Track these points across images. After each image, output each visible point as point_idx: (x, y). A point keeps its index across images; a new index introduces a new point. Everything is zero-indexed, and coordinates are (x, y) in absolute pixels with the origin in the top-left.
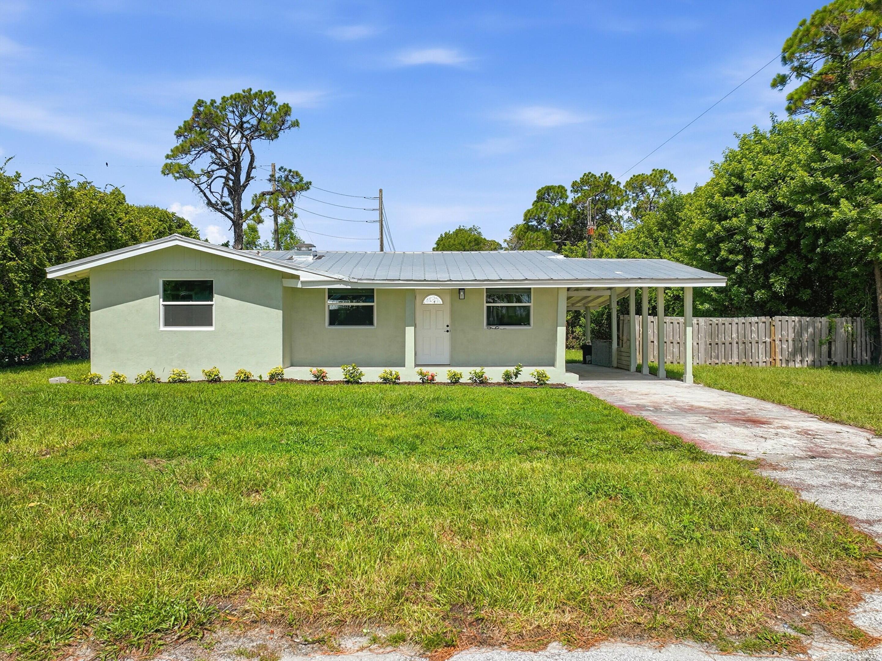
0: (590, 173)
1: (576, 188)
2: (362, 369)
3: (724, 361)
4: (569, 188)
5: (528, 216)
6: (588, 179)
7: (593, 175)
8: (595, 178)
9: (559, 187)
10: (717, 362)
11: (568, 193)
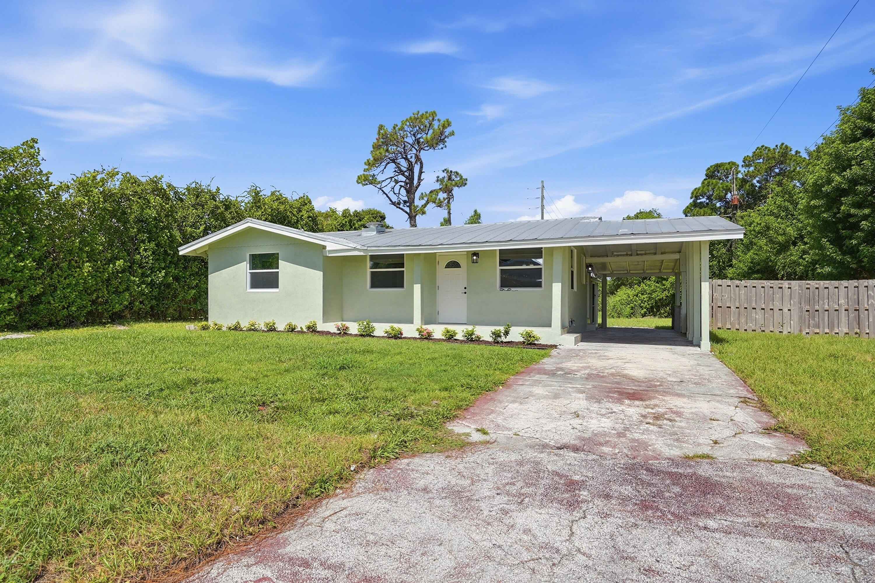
0: (763, 146)
1: (747, 162)
2: (375, 325)
3: (827, 330)
4: (740, 163)
5: (696, 194)
6: (761, 152)
7: (766, 148)
8: (769, 150)
9: (729, 163)
10: (818, 331)
11: (740, 169)
